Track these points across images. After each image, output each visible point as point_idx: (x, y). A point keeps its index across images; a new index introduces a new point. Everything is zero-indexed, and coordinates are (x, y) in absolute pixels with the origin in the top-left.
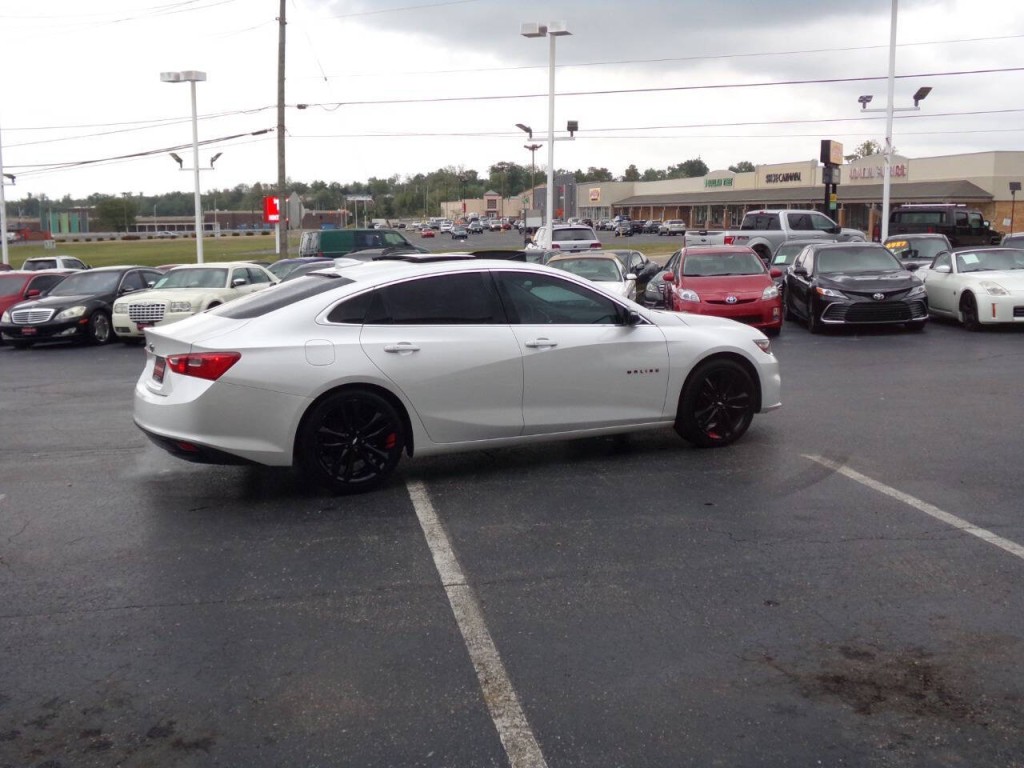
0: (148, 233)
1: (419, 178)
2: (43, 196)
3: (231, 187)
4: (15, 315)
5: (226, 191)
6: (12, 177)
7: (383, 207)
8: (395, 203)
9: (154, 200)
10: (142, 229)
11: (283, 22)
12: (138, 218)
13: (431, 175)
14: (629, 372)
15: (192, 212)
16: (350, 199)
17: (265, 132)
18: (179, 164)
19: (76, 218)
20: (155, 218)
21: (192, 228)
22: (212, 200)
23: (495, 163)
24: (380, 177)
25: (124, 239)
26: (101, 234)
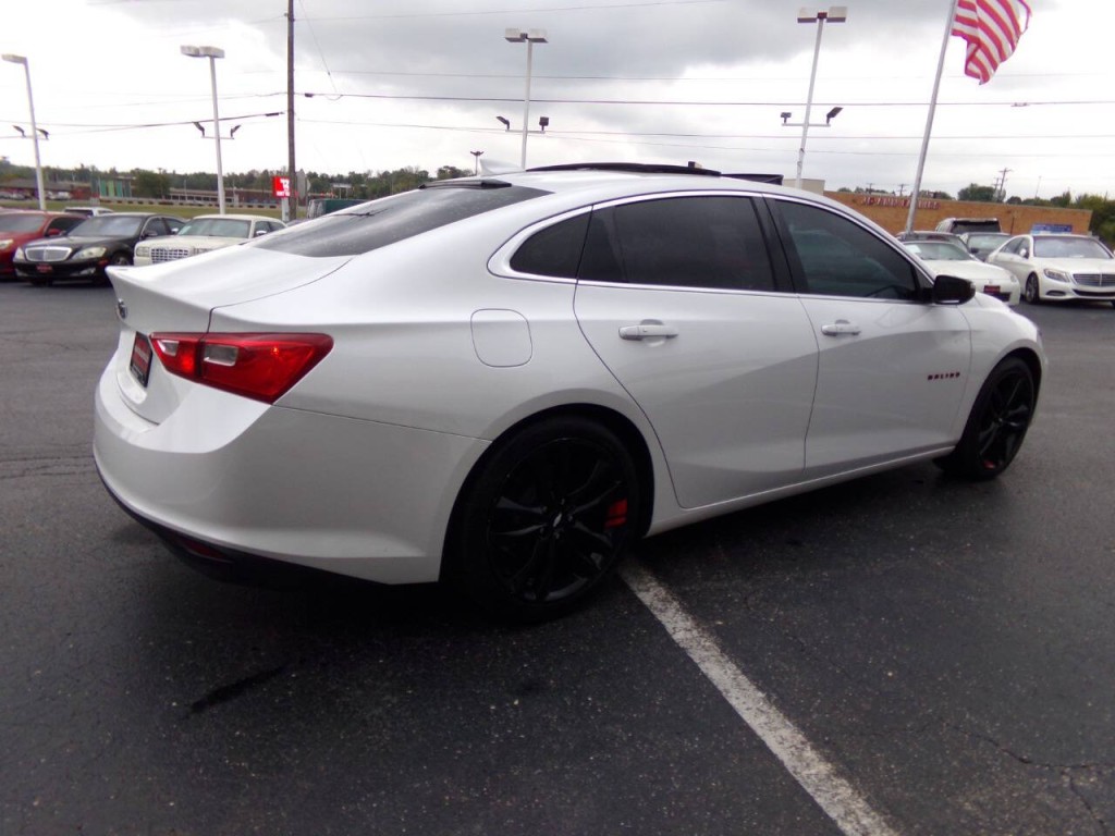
0: (179, 201)
1: (386, 175)
2: (93, 167)
3: (245, 172)
4: (30, 252)
5: (242, 175)
6: (46, 133)
7: (360, 192)
8: (369, 190)
9: (185, 177)
10: (175, 198)
11: (291, 19)
12: (172, 189)
13: (395, 173)
14: (930, 377)
15: (215, 188)
16: (336, 186)
17: (277, 114)
18: (201, 132)
19: (120, 186)
20: (185, 190)
21: (215, 200)
22: (231, 180)
23: (441, 166)
24: (357, 172)
25: (161, 203)
26: (141, 199)
